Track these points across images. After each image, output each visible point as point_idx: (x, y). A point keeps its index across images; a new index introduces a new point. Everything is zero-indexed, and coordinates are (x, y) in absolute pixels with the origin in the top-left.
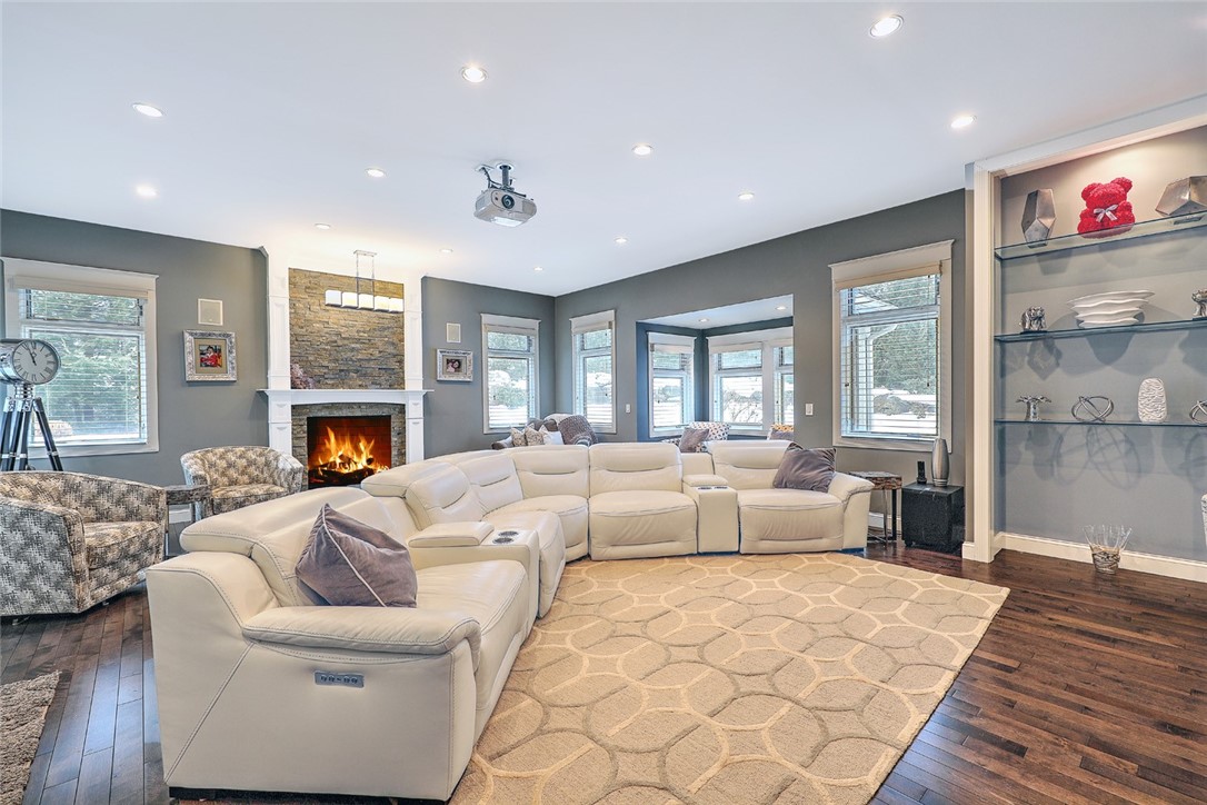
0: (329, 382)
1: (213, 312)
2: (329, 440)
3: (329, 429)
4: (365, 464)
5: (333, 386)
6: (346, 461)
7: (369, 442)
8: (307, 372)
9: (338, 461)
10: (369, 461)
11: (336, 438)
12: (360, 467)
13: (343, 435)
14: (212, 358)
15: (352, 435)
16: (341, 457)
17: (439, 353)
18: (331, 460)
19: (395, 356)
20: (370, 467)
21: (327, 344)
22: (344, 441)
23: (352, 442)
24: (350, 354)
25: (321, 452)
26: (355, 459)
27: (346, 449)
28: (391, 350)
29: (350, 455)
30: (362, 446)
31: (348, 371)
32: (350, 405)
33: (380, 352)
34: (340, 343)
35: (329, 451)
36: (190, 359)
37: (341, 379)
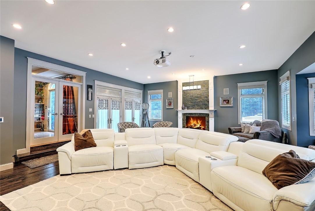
0: (190, 108)
1: (170, 95)
2: (191, 120)
3: (191, 118)
4: (199, 126)
5: (191, 109)
6: (195, 125)
7: (200, 121)
8: (185, 106)
9: (193, 125)
10: (200, 125)
11: (193, 120)
12: (198, 127)
13: (194, 119)
14: (170, 104)
15: (196, 119)
16: (194, 124)
17: (220, 98)
18: (192, 125)
19: (207, 100)
20: (201, 127)
21: (190, 99)
22: (195, 121)
23: (196, 120)
24: (195, 101)
25: (189, 123)
26: (197, 125)
27: (195, 122)
28: (206, 99)
29: (196, 124)
30: (199, 122)
31: (195, 105)
32: (195, 114)
33: (203, 100)
34: (193, 98)
35: (191, 123)
36: (167, 104)
37: (193, 107)
